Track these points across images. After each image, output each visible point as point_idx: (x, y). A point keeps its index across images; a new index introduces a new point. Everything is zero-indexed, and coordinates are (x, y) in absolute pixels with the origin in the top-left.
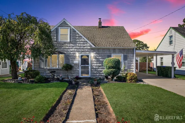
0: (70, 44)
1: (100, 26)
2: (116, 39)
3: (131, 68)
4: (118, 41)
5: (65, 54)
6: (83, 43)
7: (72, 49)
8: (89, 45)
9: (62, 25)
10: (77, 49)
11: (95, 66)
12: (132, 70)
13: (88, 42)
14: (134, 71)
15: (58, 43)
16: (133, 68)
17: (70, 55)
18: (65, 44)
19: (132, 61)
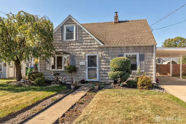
0: (75, 43)
1: (116, 21)
2: (132, 35)
3: (150, 70)
4: (135, 36)
5: (71, 54)
6: (90, 41)
7: (78, 48)
8: (97, 43)
9: (68, 22)
10: (83, 48)
11: (104, 68)
12: (150, 73)
13: (95, 40)
14: (154, 75)
15: (63, 42)
16: (152, 71)
17: (76, 55)
18: (70, 43)
19: (150, 62)
